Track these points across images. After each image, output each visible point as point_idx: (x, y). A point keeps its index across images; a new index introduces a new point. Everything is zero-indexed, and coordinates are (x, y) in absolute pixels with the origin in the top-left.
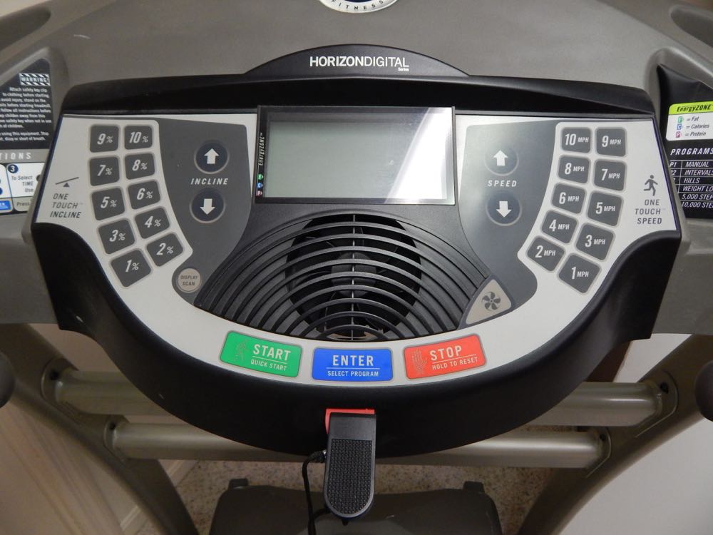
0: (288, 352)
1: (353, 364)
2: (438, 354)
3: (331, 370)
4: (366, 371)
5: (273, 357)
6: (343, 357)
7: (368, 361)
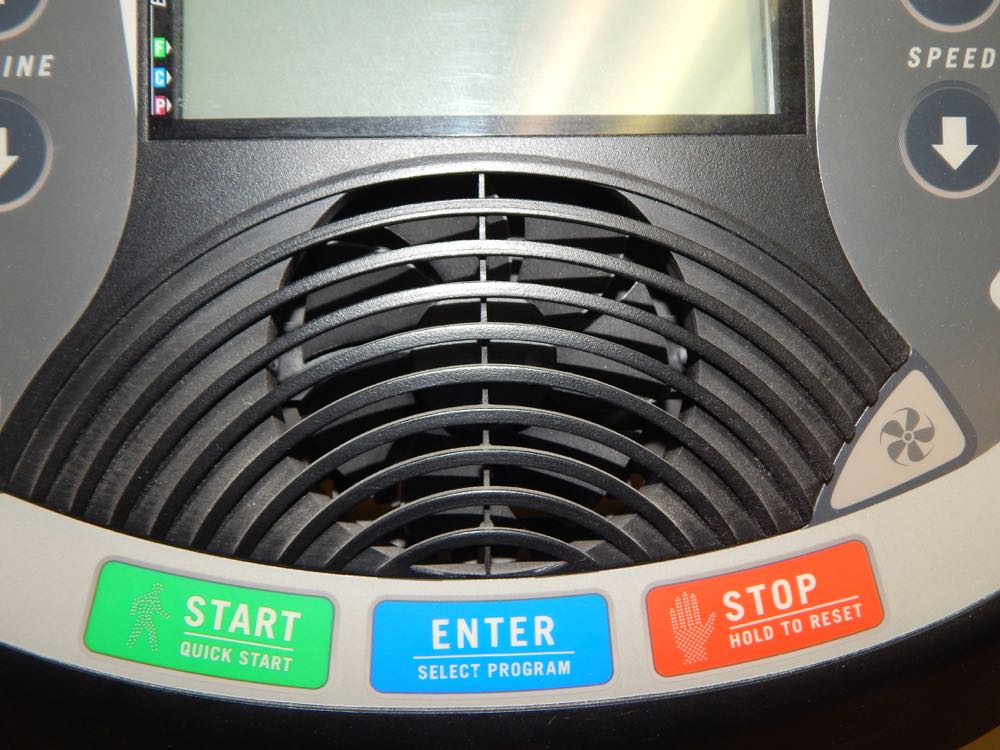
0: (291, 616)
1: (494, 643)
2: (747, 601)
3: (428, 663)
4: (533, 660)
5: (247, 632)
6: (461, 624)
7: (538, 632)
